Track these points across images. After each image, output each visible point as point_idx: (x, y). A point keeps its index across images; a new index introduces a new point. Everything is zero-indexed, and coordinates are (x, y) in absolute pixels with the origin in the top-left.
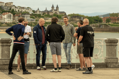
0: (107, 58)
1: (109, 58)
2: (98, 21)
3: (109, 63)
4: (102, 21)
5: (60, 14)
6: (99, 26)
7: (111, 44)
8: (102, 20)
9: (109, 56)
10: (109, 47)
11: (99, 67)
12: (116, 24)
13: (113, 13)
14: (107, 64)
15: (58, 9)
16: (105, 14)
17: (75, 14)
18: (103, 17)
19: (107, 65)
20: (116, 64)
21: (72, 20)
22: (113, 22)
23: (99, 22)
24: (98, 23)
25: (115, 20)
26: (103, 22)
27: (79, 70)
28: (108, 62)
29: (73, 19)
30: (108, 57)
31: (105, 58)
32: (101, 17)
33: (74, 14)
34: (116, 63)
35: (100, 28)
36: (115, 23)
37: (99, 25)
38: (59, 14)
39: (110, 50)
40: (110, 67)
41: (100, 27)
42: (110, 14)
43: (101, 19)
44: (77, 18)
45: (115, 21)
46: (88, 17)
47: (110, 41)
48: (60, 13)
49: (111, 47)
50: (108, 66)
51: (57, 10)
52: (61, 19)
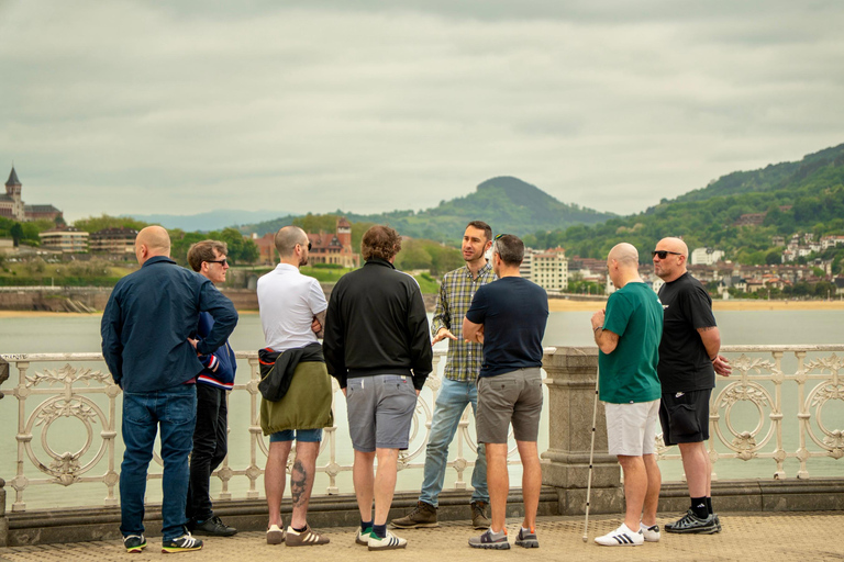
0: (553, 461)
1: (570, 462)
2: (237, 256)
3: (572, 487)
4: (257, 258)
5: (30, 219)
6: (238, 281)
7: (582, 381)
8: (254, 249)
9: (570, 447)
10: (568, 394)
11: (516, 513)
12: (327, 271)
13: (310, 214)
14: (562, 496)
15: (19, 193)
16: (270, 219)
17: (113, 220)
18: (259, 235)
19: (557, 500)
20: (608, 491)
21: (100, 250)
22: (313, 258)
23: (240, 258)
24: (235, 265)
25: (323, 250)
26: (263, 258)
27: (483, 541)
28: (563, 483)
29: (100, 244)
30: (563, 454)
31: (548, 461)
32: (248, 237)
33: (105, 219)
34: (611, 486)
35: (245, 290)
36: (320, 263)
37: (241, 276)
38: (26, 220)
39: (573, 415)
40: (575, 511)
41: (246, 286)
42: (295, 217)
43: (249, 243)
44: (125, 241)
45: (321, 255)
46: (182, 233)
47: (575, 363)
48: (27, 214)
49: (580, 394)
50: (567, 503)
51: (15, 197)
52: (34, 245)
